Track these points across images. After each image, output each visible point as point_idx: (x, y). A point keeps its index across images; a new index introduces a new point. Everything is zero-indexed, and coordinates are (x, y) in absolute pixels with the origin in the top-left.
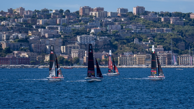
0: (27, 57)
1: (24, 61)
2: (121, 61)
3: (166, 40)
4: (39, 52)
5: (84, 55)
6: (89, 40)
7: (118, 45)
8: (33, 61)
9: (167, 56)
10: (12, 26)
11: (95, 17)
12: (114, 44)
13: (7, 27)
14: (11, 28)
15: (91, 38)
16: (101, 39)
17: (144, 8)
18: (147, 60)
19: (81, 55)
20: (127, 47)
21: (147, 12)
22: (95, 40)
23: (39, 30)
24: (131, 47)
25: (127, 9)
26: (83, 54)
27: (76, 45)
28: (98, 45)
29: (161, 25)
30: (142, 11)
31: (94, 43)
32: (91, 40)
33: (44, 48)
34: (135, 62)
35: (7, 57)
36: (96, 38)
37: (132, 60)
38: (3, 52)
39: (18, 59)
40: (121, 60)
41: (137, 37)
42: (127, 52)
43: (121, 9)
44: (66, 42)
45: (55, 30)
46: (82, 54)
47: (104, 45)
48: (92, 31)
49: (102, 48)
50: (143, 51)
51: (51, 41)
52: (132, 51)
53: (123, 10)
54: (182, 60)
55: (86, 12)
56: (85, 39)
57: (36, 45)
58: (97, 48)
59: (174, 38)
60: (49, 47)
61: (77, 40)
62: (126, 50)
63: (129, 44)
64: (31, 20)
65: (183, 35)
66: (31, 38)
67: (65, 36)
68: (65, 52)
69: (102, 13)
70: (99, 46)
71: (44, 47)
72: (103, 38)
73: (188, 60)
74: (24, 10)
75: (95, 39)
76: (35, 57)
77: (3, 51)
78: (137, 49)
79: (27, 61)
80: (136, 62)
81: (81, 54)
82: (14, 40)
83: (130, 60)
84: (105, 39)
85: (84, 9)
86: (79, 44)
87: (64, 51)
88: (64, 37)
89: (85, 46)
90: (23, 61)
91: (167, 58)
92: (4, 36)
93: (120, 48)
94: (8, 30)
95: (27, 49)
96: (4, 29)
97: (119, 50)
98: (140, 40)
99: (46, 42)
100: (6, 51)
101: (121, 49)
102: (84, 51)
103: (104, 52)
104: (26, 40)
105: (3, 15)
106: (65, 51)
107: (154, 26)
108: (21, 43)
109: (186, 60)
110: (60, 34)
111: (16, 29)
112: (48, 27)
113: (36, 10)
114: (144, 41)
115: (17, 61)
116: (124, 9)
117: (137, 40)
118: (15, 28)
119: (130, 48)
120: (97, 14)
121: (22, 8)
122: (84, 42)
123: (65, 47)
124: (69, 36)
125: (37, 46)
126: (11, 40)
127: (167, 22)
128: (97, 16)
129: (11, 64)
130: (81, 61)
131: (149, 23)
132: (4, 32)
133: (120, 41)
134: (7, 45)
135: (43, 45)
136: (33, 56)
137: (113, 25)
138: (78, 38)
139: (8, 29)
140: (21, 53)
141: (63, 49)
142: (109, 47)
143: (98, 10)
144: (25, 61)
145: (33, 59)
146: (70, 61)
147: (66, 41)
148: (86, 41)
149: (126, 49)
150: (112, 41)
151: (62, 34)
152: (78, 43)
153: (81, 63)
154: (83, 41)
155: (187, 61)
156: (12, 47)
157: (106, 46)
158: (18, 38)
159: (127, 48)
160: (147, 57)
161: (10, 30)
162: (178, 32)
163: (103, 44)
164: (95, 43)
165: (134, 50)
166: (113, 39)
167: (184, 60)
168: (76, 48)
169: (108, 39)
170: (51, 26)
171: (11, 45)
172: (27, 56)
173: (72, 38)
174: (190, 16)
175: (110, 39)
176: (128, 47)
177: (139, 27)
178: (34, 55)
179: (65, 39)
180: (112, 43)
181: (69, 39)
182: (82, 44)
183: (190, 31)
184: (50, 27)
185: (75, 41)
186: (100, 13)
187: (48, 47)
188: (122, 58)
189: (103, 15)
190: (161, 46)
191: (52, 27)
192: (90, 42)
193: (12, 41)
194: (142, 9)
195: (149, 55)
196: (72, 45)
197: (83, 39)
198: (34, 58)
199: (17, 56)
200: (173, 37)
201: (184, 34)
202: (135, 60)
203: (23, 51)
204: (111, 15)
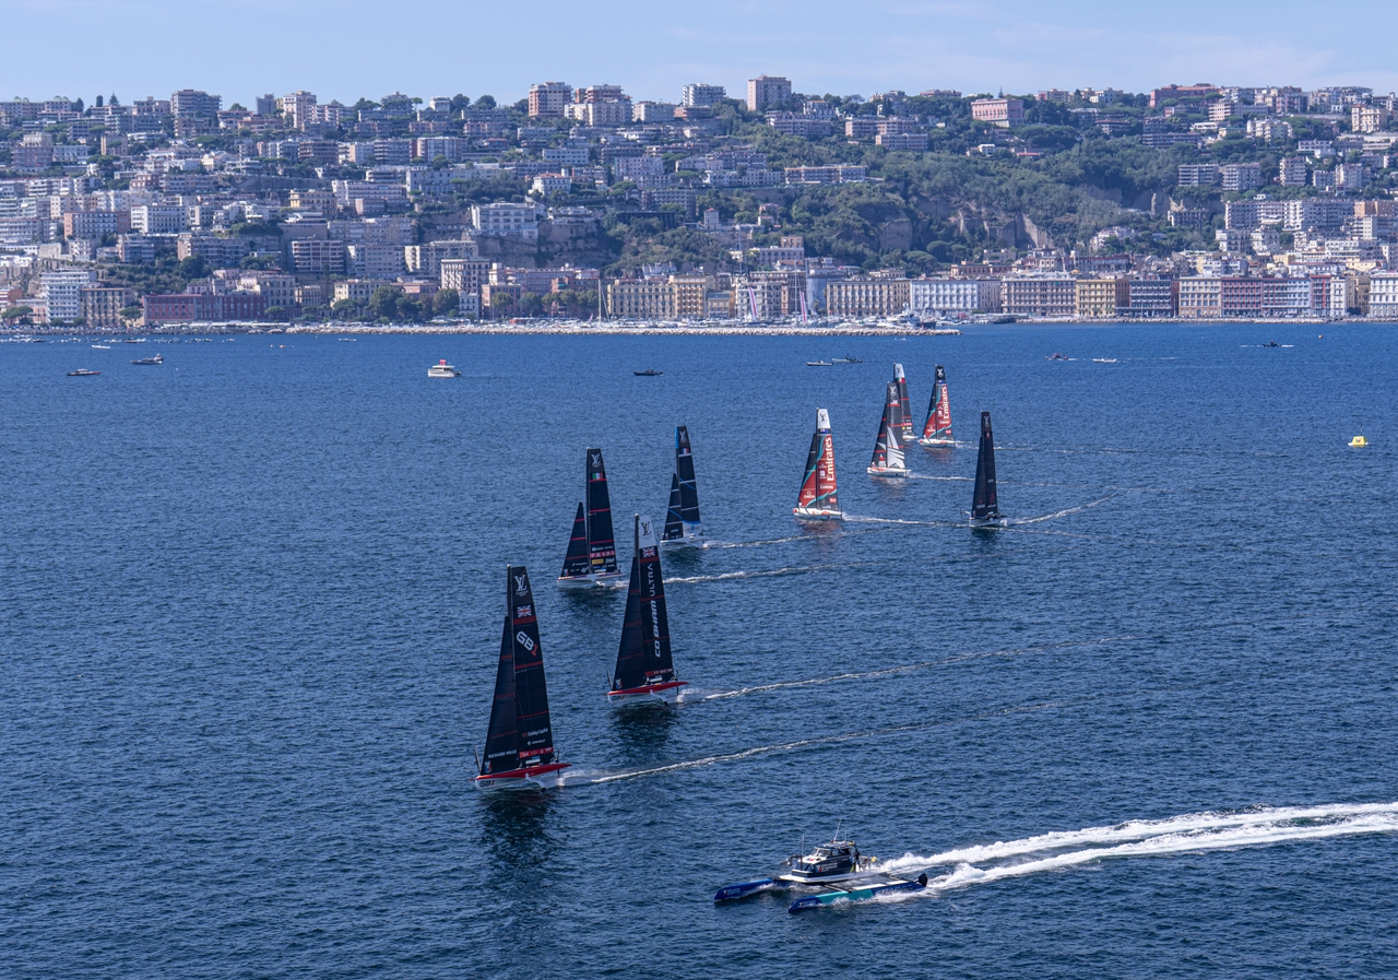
0: (255, 293)
1: (245, 306)
2: (618, 301)
3: (832, 213)
4: (319, 268)
5: (483, 278)
6: (516, 221)
7: (627, 237)
8: (275, 307)
9: (786, 279)
10: (234, 170)
11: (582, 123)
12: (611, 233)
13: (211, 178)
14: (229, 181)
15: (523, 212)
16: (561, 216)
17: (790, 83)
18: (713, 296)
19: (474, 279)
20: (659, 246)
21: (801, 96)
22: (536, 223)
23: (335, 185)
24: (675, 243)
25: (721, 88)
26: (480, 274)
27: (466, 240)
28: (549, 239)
29: (834, 153)
30: (780, 96)
31: (533, 233)
32: (523, 219)
33: (338, 256)
34: (667, 304)
35: (187, 292)
36: (542, 213)
37: (657, 297)
38: (177, 274)
39: (221, 299)
40: (618, 297)
41: (717, 205)
42: (653, 265)
43: (696, 88)
44: (429, 228)
45: (392, 186)
46: (476, 276)
47: (574, 240)
48: (538, 185)
49: (566, 249)
50: (717, 261)
51: (371, 227)
52: (674, 261)
53: (708, 94)
54: (836, 294)
55: (553, 106)
56: (501, 219)
57: (308, 245)
58: (543, 250)
59: (869, 205)
60: (357, 250)
61: (470, 224)
62: (651, 258)
63: (668, 234)
64: (315, 145)
65: (910, 192)
66: (291, 220)
67: (428, 208)
68: (418, 267)
69: (609, 108)
70: (552, 243)
71: (337, 252)
72: (570, 211)
73: (857, 294)
74: (312, 101)
75: (538, 217)
76: (288, 290)
77: (177, 271)
78: (697, 252)
79: (255, 305)
80: (671, 303)
81: (473, 275)
82: (228, 226)
83: (650, 297)
84: (577, 216)
85: (543, 93)
86: (478, 236)
87: (415, 264)
88: (425, 210)
89: (498, 245)
90: (242, 306)
91: (785, 288)
92: (193, 212)
93: (634, 247)
94: (218, 188)
95: (271, 259)
96: (204, 184)
97: (627, 256)
98: (726, 214)
99: (352, 231)
100: (188, 271)
101: (636, 253)
102: (483, 266)
103: (567, 265)
104: (272, 228)
105: (231, 122)
106: (418, 263)
107: (804, 157)
108: (251, 239)
109: (850, 294)
110: (411, 198)
111: (248, 183)
112: (374, 173)
113: (362, 100)
114: (740, 219)
115: (219, 306)
116: (708, 88)
117: (711, 215)
118: (244, 179)
119: (667, 248)
120: (591, 111)
121: (304, 93)
122: (495, 227)
123: (418, 248)
124: (440, 208)
125: (311, 247)
126: (217, 228)
127: (866, 138)
128: (591, 120)
129: (197, 320)
130: (471, 301)
131: (785, 144)
132: (199, 198)
133: (636, 223)
134: (193, 247)
135: (333, 244)
136: (282, 289)
137: (637, 156)
138: (475, 212)
139: (216, 183)
140: (239, 278)
141: (411, 255)
142: (594, 245)
143: (600, 95)
144: (249, 306)
145: (281, 298)
146: (420, 305)
147: (430, 226)
148: (502, 226)
149: (653, 254)
150: (606, 222)
151: (417, 201)
152: (473, 233)
153: (471, 307)
154: (491, 226)
155: (853, 298)
156: (213, 252)
157: (581, 244)
158: (244, 220)
159: (657, 248)
160: (719, 285)
161: (225, 188)
162: (889, 179)
163: (569, 235)
164: (536, 231)
165: (682, 257)
166: (609, 213)
167: (843, 294)
168: (462, 253)
169: (590, 216)
170: (387, 168)
171: (211, 247)
172: (257, 289)
173: (452, 213)
174: (971, 111)
175: (599, 214)
176: (662, 243)
177: (742, 161)
178: (284, 283)
179: (427, 220)
180: (604, 230)
181: (440, 220)
182: (487, 238)
183: (938, 177)
184: (378, 174)
185: (461, 227)
186: (604, 106)
187: (352, 250)
188: (622, 290)
189: (613, 115)
190: (797, 239)
191: (389, 174)
192: (519, 227)
193: (221, 229)
194: (780, 88)
195: (727, 276)
196: (450, 242)
197: (491, 219)
198: (285, 294)
199: (220, 288)
200: (864, 199)
201: (912, 186)
202: (667, 297)
203: (252, 268)
204: (646, 115)
